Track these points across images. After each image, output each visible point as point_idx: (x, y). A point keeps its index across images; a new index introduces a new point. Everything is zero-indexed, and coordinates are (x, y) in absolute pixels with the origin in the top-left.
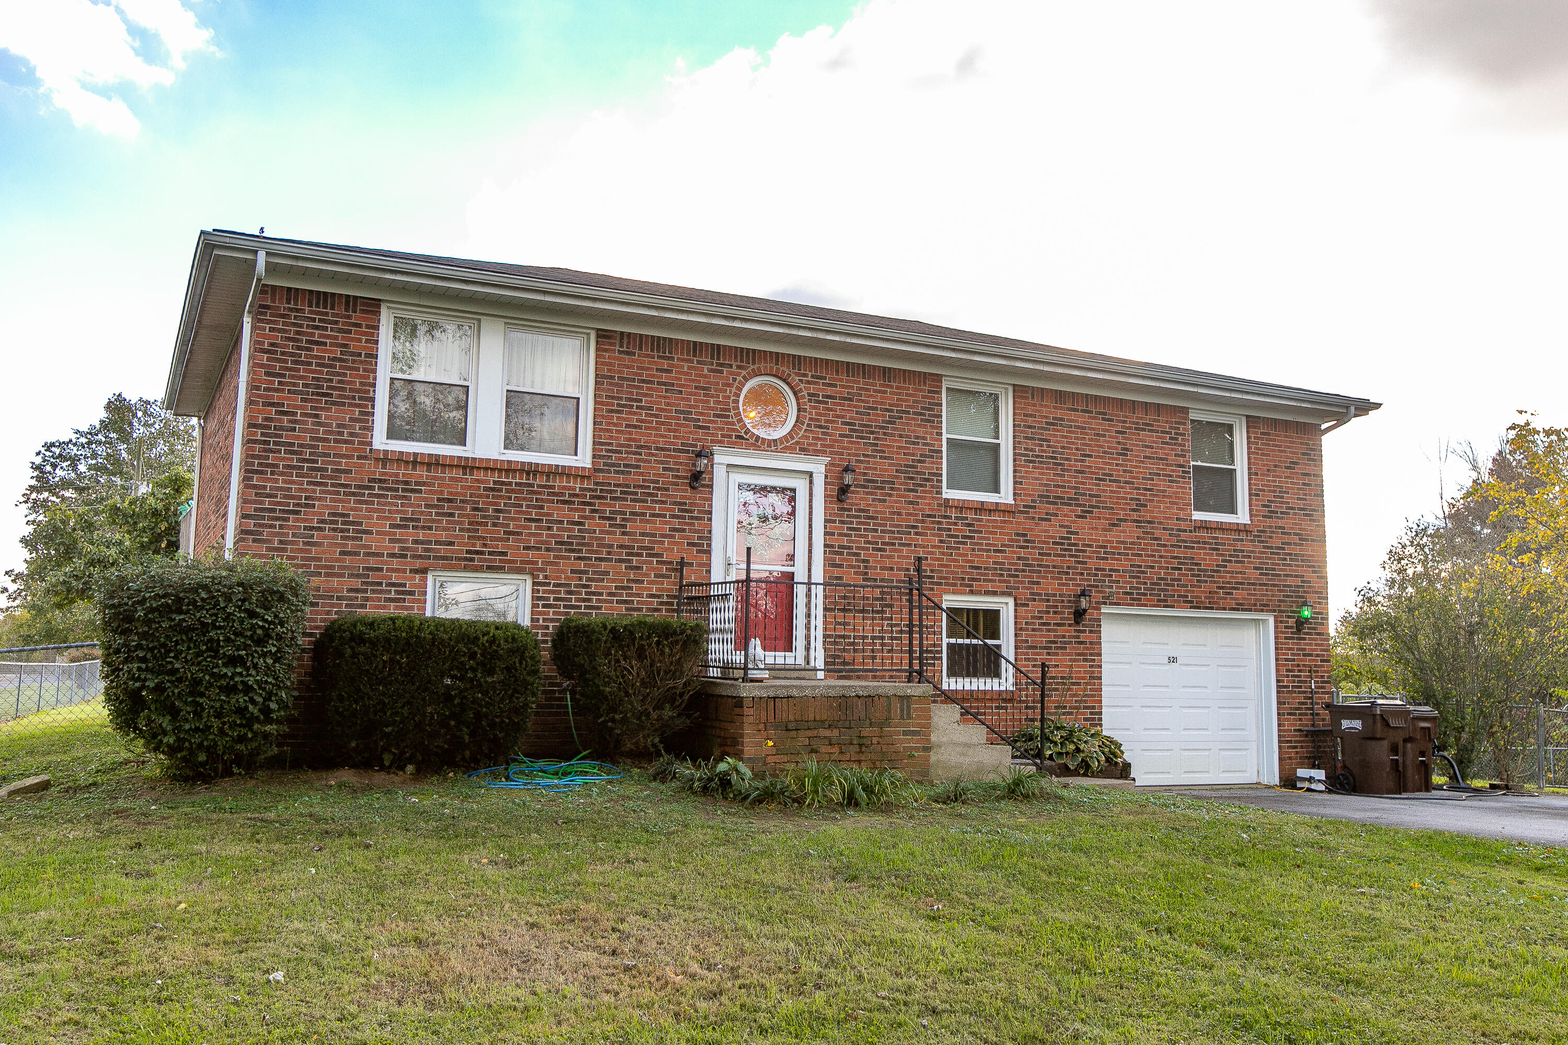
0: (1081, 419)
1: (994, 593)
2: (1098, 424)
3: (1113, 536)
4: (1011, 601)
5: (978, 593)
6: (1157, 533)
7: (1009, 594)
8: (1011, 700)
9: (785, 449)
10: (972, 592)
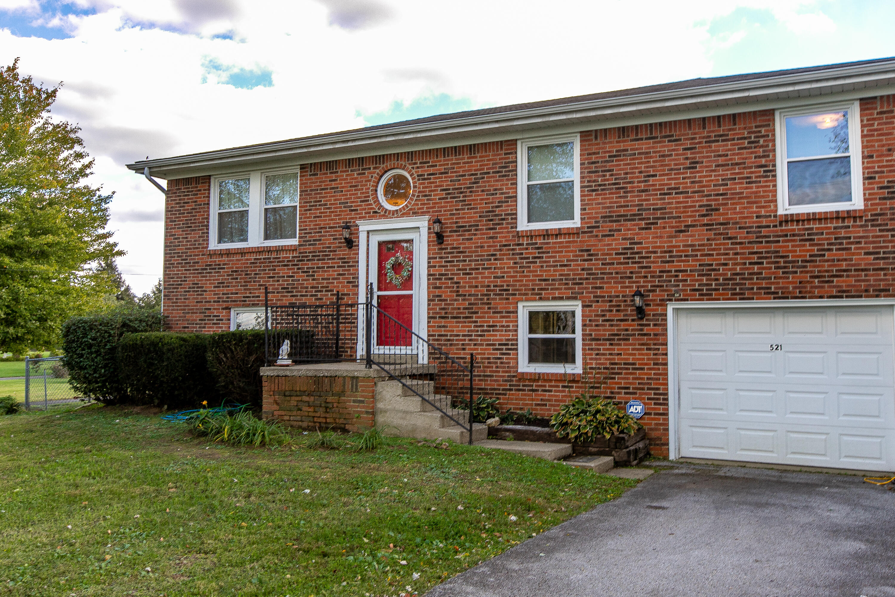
0: (644, 146)
1: (561, 299)
2: (665, 147)
3: (680, 241)
4: (579, 303)
5: (547, 299)
6: (731, 233)
7: (575, 298)
8: (574, 381)
9: (403, 215)
10: (541, 299)
